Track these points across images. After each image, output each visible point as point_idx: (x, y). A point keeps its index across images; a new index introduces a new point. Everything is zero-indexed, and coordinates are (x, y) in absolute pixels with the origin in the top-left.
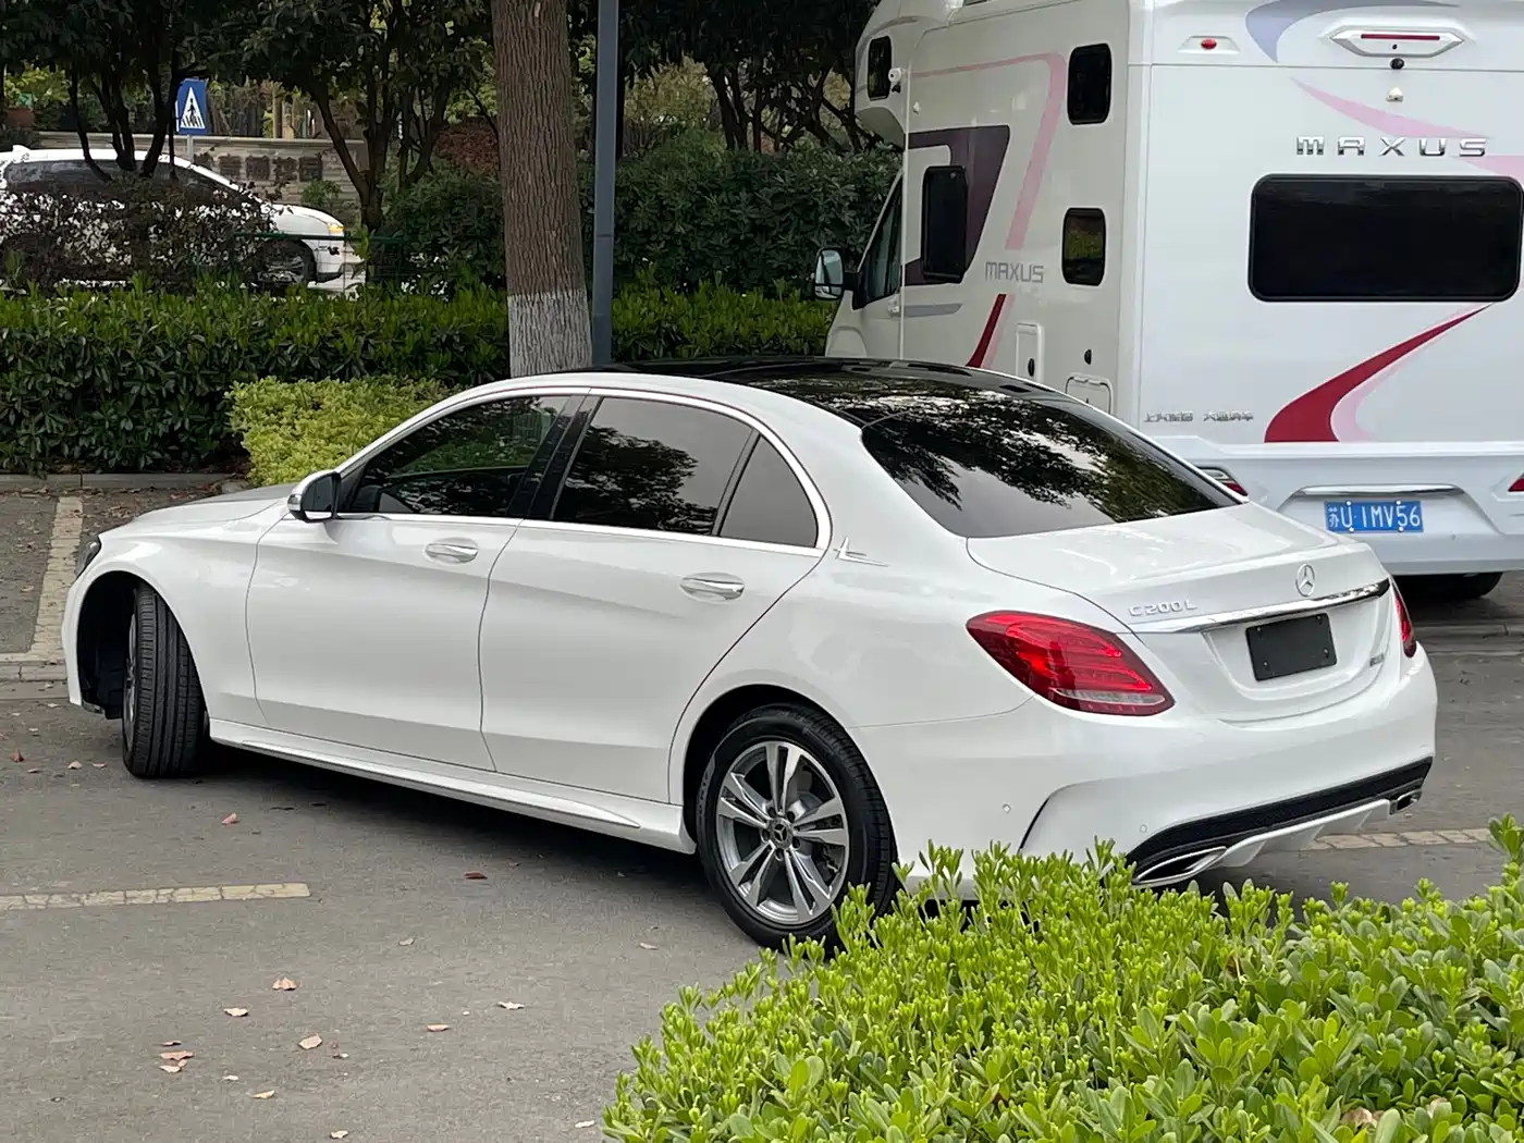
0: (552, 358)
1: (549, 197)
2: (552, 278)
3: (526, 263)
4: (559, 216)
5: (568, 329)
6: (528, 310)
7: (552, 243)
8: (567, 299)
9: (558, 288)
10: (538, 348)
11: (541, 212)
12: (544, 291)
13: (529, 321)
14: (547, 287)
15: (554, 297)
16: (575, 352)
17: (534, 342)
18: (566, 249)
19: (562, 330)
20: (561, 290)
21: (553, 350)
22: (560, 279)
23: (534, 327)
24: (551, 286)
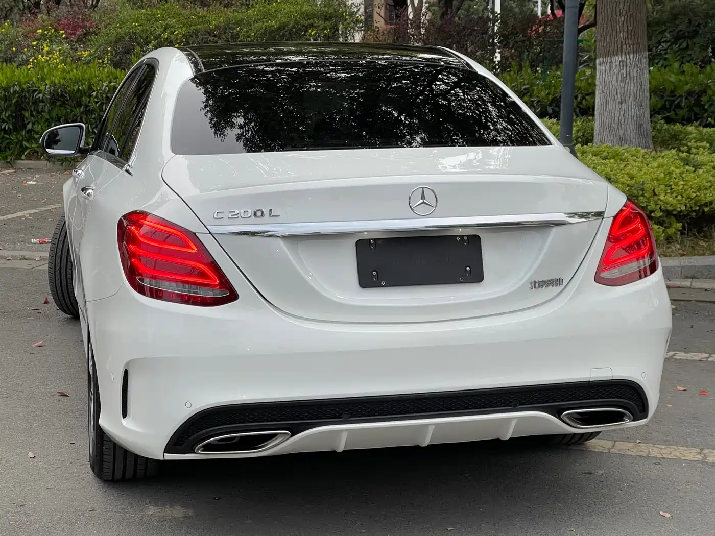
0: (616, 97)
2: (619, 46)
3: (604, 38)
4: (626, 7)
5: (628, 79)
6: (604, 67)
7: (621, 23)
8: (628, 61)
9: (623, 53)
10: (608, 92)
11: (615, 6)
12: (614, 55)
13: (604, 75)
14: (615, 53)
15: (620, 59)
16: (632, 93)
17: (606, 88)
18: (630, 28)
19: (623, 80)
20: (625, 54)
21: (617, 93)
22: (624, 47)
23: (606, 78)
24: (619, 51)
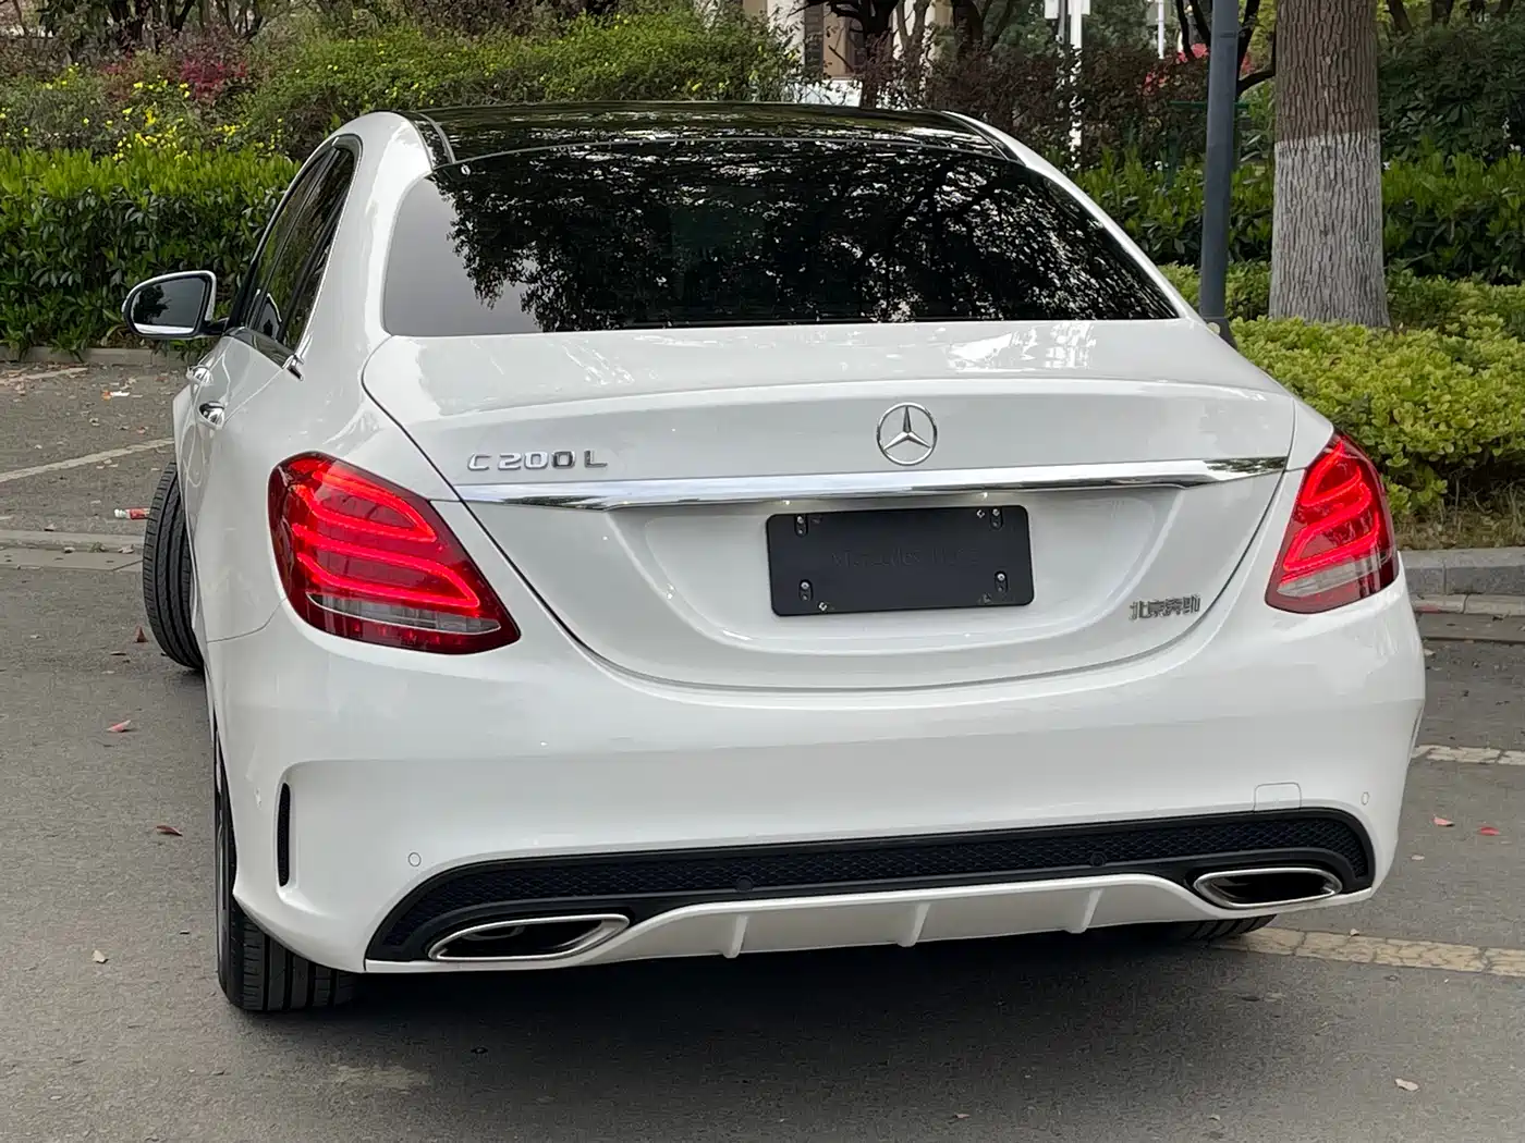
0: (1315, 221)
1: (1323, 11)
2: (1322, 117)
3: (1291, 99)
4: (1336, 37)
5: (1340, 185)
6: (1290, 160)
7: (1325, 70)
8: (1340, 147)
9: (1330, 132)
10: (1299, 210)
11: (1312, 33)
12: (1310, 135)
13: (1290, 176)
14: (1313, 130)
15: (1323, 143)
16: (1347, 214)
17: (1294, 202)
18: (1343, 80)
19: (1330, 186)
20: (1334, 132)
21: (1316, 213)
22: (1332, 118)
23: (1295, 182)
24: (1321, 127)
